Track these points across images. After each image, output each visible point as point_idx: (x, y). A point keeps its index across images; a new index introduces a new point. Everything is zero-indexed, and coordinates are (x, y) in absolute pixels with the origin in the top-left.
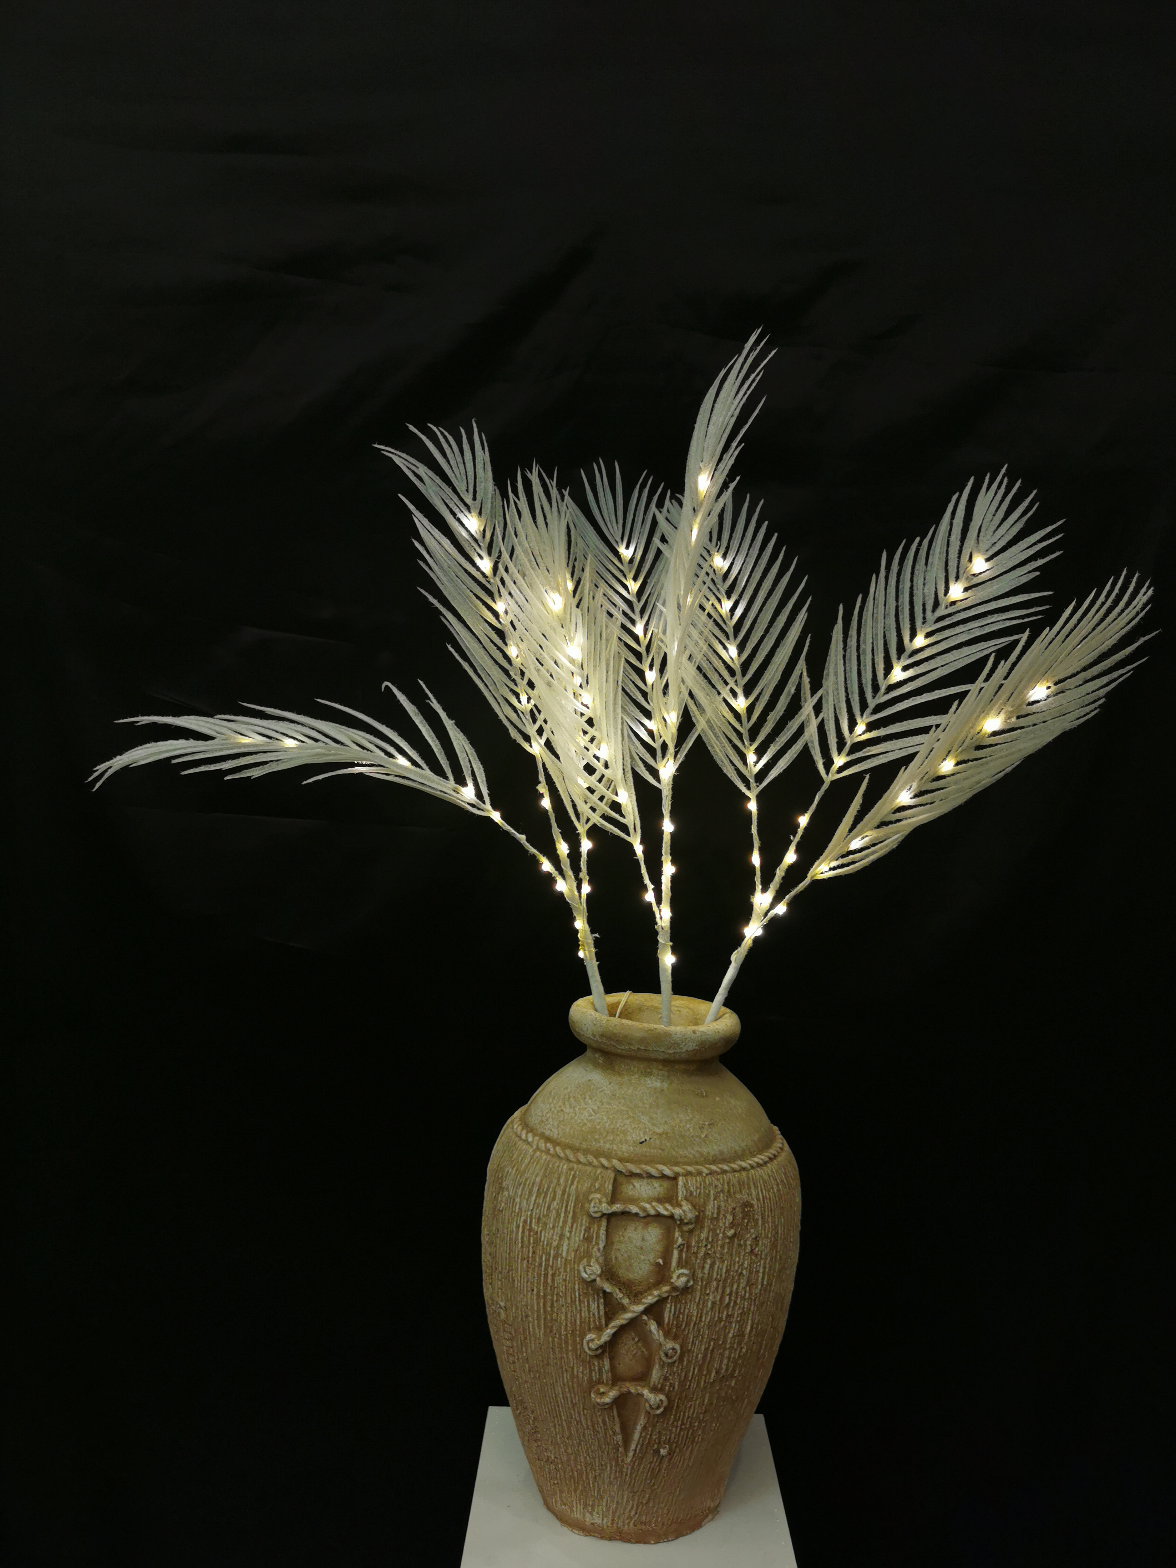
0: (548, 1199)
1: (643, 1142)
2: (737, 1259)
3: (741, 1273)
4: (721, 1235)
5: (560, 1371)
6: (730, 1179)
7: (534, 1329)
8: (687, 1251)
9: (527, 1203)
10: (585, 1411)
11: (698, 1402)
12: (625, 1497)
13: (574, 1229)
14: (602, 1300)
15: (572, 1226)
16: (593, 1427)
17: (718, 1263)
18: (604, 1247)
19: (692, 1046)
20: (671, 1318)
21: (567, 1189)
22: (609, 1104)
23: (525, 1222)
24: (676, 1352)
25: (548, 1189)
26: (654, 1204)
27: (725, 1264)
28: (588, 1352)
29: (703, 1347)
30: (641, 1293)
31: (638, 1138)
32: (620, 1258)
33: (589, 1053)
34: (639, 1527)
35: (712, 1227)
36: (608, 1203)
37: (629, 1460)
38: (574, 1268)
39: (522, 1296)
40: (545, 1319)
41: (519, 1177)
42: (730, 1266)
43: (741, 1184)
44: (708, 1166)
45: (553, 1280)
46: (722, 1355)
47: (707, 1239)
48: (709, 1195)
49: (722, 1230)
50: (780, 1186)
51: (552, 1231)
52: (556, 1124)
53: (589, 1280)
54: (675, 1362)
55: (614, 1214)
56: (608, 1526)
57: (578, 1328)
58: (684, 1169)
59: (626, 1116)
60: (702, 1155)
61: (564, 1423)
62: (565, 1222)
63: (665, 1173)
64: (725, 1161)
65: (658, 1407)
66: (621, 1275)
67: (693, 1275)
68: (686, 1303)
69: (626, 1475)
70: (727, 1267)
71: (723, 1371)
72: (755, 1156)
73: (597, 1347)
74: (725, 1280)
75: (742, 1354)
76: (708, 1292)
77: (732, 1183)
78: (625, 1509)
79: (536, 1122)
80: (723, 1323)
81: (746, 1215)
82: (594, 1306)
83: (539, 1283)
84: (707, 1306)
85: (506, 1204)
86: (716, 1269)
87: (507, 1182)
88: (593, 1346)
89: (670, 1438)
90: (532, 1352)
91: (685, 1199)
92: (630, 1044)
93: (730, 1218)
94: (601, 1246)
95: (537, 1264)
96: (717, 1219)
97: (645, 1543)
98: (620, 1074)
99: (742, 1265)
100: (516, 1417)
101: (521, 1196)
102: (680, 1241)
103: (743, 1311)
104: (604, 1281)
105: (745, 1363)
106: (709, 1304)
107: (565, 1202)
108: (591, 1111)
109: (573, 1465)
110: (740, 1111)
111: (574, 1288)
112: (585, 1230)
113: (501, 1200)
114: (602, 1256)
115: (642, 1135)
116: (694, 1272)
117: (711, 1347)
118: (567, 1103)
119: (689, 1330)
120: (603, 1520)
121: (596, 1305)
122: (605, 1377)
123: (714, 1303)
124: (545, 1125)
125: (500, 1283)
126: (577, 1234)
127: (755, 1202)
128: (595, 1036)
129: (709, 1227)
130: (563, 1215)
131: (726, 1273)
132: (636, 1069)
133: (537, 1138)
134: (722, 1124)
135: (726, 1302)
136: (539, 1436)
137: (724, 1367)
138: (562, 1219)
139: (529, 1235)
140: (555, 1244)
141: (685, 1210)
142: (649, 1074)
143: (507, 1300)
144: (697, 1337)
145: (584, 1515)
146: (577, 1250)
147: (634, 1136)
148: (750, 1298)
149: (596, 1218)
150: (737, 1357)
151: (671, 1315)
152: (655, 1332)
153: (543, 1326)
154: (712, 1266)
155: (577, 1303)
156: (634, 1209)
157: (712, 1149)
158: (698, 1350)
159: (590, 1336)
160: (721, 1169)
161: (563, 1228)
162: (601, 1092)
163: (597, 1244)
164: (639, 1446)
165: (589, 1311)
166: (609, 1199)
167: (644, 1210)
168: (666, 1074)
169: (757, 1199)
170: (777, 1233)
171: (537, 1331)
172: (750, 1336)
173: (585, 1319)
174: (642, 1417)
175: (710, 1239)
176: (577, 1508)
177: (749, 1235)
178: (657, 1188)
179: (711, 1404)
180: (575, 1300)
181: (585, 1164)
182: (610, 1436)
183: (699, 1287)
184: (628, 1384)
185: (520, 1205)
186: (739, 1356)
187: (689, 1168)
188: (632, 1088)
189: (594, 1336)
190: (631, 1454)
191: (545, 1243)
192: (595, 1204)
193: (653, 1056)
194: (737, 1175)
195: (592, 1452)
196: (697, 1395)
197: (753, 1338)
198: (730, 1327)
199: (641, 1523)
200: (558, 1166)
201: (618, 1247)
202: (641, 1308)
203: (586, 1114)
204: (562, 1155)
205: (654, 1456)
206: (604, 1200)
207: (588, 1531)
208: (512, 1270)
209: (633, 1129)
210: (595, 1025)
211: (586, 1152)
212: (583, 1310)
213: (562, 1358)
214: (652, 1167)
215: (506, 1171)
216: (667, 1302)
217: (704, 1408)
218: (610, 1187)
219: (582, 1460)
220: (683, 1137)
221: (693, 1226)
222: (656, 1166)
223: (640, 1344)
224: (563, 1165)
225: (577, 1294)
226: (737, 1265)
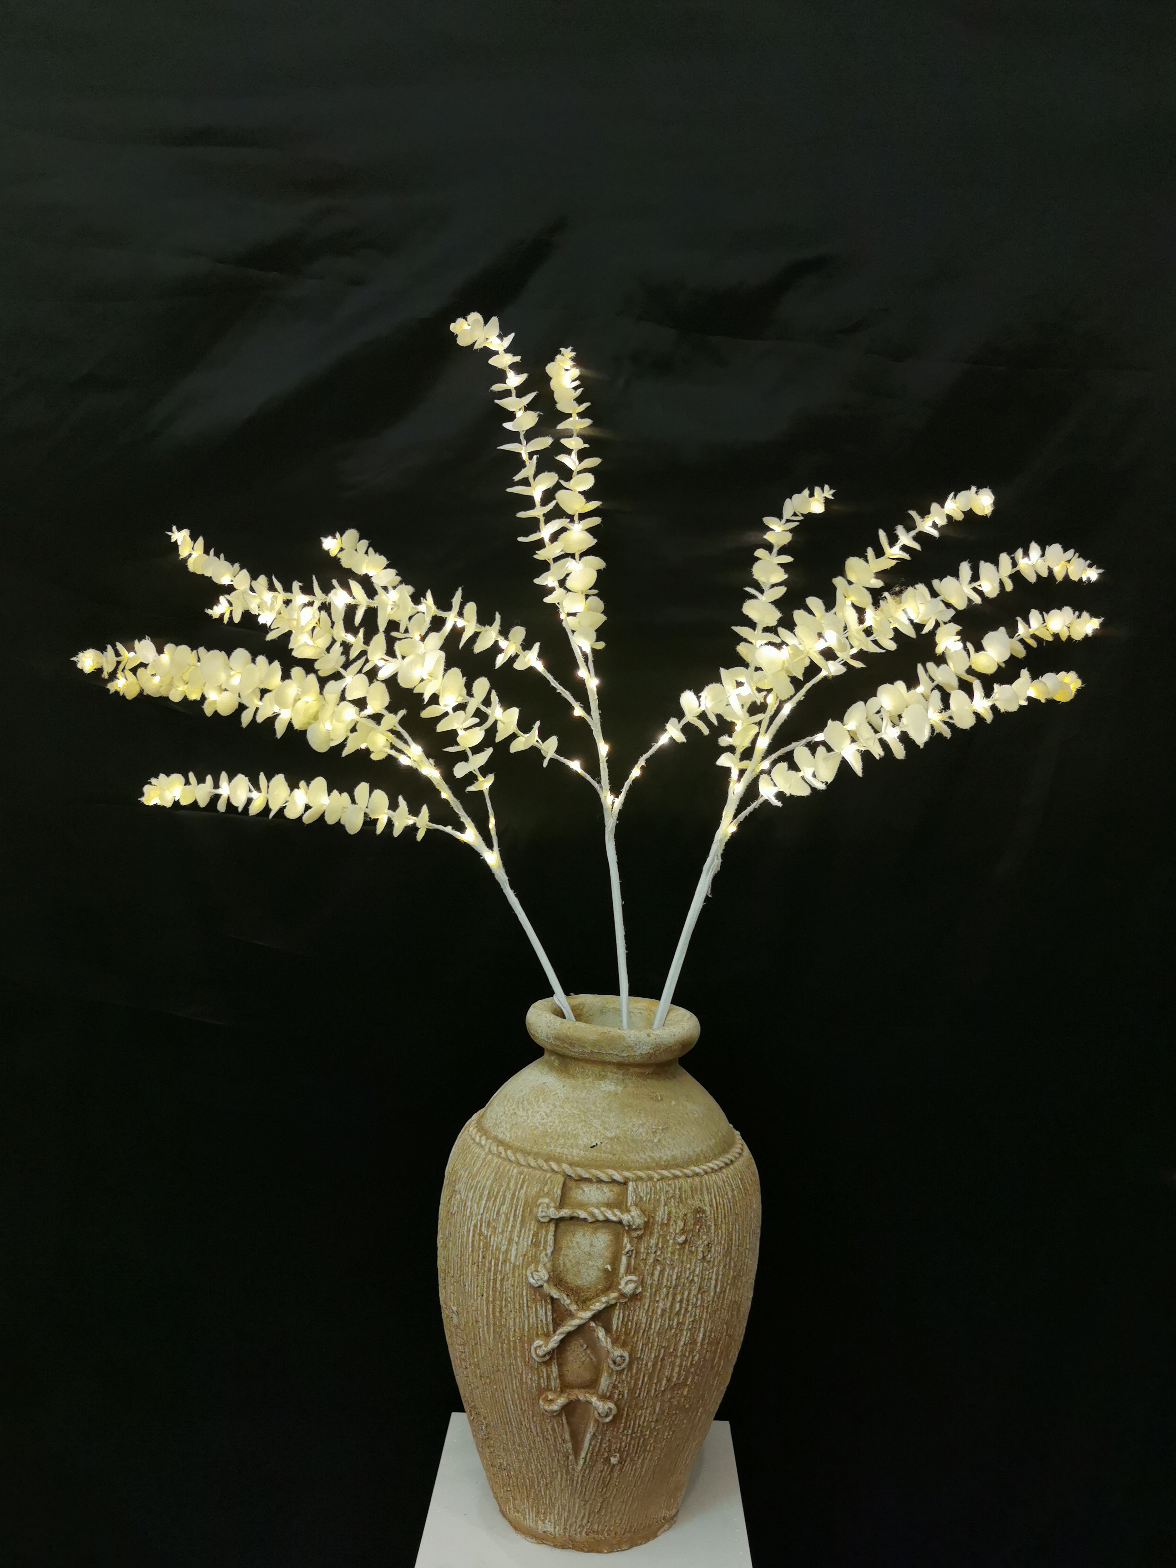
0: (498, 1203)
1: (594, 1146)
2: (688, 1266)
3: (693, 1280)
4: (671, 1241)
5: (509, 1377)
6: (681, 1185)
7: (484, 1334)
8: (636, 1257)
9: (477, 1207)
10: (535, 1418)
11: (648, 1411)
12: (577, 1505)
13: (522, 1234)
14: (549, 1306)
15: (521, 1231)
16: (542, 1433)
17: (667, 1270)
18: (552, 1252)
19: (646, 1049)
20: (620, 1325)
21: (517, 1193)
22: (562, 1107)
23: (475, 1226)
24: (624, 1360)
25: (498, 1193)
26: (603, 1209)
27: (676, 1271)
28: (537, 1359)
29: (653, 1356)
30: (590, 1300)
31: (589, 1142)
32: (568, 1265)
33: (546, 1056)
34: (592, 1535)
35: (661, 1232)
36: (556, 1208)
37: (579, 1468)
38: (522, 1273)
39: (472, 1301)
40: (494, 1324)
41: (470, 1180)
42: (681, 1272)
43: (693, 1190)
44: (659, 1171)
45: (502, 1285)
46: (673, 1363)
47: (657, 1244)
48: (659, 1200)
49: (673, 1236)
50: (735, 1192)
51: (501, 1236)
52: (508, 1127)
53: (537, 1285)
54: (623, 1369)
55: (562, 1219)
56: (560, 1534)
57: (526, 1334)
58: (634, 1174)
59: (578, 1120)
60: (653, 1159)
61: (515, 1430)
62: (513, 1226)
63: (615, 1178)
64: (677, 1166)
65: (607, 1416)
66: (569, 1281)
67: (642, 1282)
68: (635, 1311)
69: (577, 1482)
70: (677, 1273)
71: (674, 1379)
72: (710, 1162)
73: (544, 1353)
74: (676, 1286)
75: (694, 1362)
76: (657, 1299)
77: (683, 1189)
78: (576, 1518)
79: (491, 1125)
80: (673, 1331)
81: (698, 1221)
82: (541, 1312)
83: (488, 1288)
84: (657, 1313)
85: (458, 1207)
86: (666, 1275)
87: (460, 1185)
88: (540, 1352)
89: (620, 1447)
90: (482, 1358)
91: (634, 1205)
92: (584, 1047)
93: (681, 1224)
94: (549, 1251)
95: (486, 1269)
96: (667, 1225)
97: (597, 1552)
98: (574, 1077)
99: (694, 1271)
100: (471, 1422)
101: (472, 1200)
102: (628, 1246)
103: (695, 1319)
104: (552, 1286)
105: (698, 1371)
106: (659, 1312)
107: (514, 1206)
108: (544, 1114)
109: (525, 1472)
110: (696, 1116)
111: (522, 1294)
112: (533, 1236)
113: (454, 1204)
114: (549, 1261)
115: (593, 1140)
116: (643, 1279)
117: (661, 1355)
118: (520, 1106)
119: (638, 1338)
120: (555, 1528)
121: (544, 1311)
122: (553, 1384)
123: (664, 1310)
124: (499, 1128)
125: (452, 1287)
126: (525, 1239)
127: (707, 1208)
128: (549, 1039)
129: (658, 1232)
130: (511, 1219)
131: (676, 1279)
132: (590, 1072)
133: (490, 1141)
134: (676, 1129)
135: (677, 1310)
136: (492, 1442)
137: (675, 1375)
138: (511, 1223)
139: (480, 1240)
140: (504, 1248)
141: (633, 1216)
142: (604, 1077)
143: (458, 1305)
144: (647, 1344)
145: (537, 1522)
146: (525, 1255)
147: (585, 1140)
148: (702, 1306)
149: (545, 1223)
150: (688, 1365)
151: (620, 1322)
152: (603, 1340)
153: (492, 1331)
154: (662, 1272)
155: (525, 1308)
156: (582, 1214)
157: (665, 1154)
158: (648, 1358)
159: (538, 1342)
160: (673, 1174)
161: (511, 1232)
162: (554, 1095)
163: (545, 1249)
164: (589, 1455)
165: (537, 1317)
166: (558, 1204)
167: (592, 1215)
168: (621, 1077)
169: (710, 1206)
170: (731, 1240)
171: (487, 1337)
172: (702, 1345)
173: (533, 1325)
174: (592, 1425)
175: (660, 1246)
176: (529, 1515)
177: (701, 1242)
178: (607, 1193)
179: (663, 1412)
180: (523, 1307)
181: (534, 1168)
182: (560, 1444)
183: (648, 1294)
184: (576, 1391)
185: (471, 1209)
186: (692, 1364)
187: (640, 1173)
188: (585, 1091)
189: (541, 1343)
190: (581, 1462)
191: (495, 1247)
192: (542, 1208)
193: (608, 1058)
194: (689, 1180)
195: (542, 1459)
196: (648, 1403)
197: (705, 1347)
198: (681, 1335)
199: (593, 1531)
200: (509, 1170)
201: (566, 1253)
202: (588, 1314)
203: (538, 1117)
204: (513, 1158)
205: (604, 1464)
206: (552, 1204)
207: (541, 1539)
208: (463, 1275)
209: (584, 1133)
210: (549, 1027)
211: (536, 1155)
212: (531, 1315)
213: (511, 1364)
214: (602, 1172)
215: (459, 1174)
216: (615, 1309)
217: (655, 1417)
218: (559, 1192)
219: (534, 1467)
220: (633, 1141)
221: (642, 1232)
222: (607, 1170)
223: (589, 1352)
224: (514, 1168)
225: (525, 1299)
226: (688, 1273)
